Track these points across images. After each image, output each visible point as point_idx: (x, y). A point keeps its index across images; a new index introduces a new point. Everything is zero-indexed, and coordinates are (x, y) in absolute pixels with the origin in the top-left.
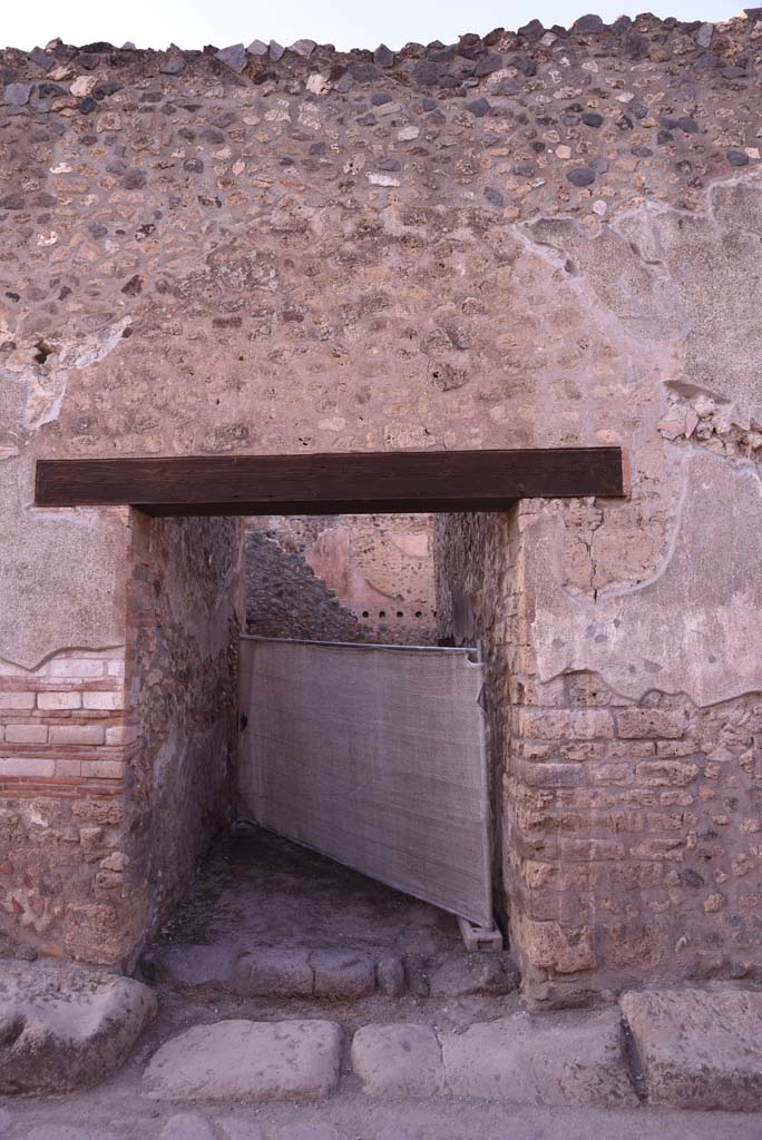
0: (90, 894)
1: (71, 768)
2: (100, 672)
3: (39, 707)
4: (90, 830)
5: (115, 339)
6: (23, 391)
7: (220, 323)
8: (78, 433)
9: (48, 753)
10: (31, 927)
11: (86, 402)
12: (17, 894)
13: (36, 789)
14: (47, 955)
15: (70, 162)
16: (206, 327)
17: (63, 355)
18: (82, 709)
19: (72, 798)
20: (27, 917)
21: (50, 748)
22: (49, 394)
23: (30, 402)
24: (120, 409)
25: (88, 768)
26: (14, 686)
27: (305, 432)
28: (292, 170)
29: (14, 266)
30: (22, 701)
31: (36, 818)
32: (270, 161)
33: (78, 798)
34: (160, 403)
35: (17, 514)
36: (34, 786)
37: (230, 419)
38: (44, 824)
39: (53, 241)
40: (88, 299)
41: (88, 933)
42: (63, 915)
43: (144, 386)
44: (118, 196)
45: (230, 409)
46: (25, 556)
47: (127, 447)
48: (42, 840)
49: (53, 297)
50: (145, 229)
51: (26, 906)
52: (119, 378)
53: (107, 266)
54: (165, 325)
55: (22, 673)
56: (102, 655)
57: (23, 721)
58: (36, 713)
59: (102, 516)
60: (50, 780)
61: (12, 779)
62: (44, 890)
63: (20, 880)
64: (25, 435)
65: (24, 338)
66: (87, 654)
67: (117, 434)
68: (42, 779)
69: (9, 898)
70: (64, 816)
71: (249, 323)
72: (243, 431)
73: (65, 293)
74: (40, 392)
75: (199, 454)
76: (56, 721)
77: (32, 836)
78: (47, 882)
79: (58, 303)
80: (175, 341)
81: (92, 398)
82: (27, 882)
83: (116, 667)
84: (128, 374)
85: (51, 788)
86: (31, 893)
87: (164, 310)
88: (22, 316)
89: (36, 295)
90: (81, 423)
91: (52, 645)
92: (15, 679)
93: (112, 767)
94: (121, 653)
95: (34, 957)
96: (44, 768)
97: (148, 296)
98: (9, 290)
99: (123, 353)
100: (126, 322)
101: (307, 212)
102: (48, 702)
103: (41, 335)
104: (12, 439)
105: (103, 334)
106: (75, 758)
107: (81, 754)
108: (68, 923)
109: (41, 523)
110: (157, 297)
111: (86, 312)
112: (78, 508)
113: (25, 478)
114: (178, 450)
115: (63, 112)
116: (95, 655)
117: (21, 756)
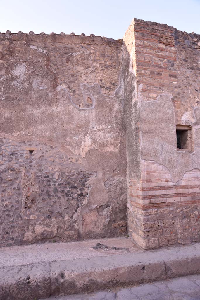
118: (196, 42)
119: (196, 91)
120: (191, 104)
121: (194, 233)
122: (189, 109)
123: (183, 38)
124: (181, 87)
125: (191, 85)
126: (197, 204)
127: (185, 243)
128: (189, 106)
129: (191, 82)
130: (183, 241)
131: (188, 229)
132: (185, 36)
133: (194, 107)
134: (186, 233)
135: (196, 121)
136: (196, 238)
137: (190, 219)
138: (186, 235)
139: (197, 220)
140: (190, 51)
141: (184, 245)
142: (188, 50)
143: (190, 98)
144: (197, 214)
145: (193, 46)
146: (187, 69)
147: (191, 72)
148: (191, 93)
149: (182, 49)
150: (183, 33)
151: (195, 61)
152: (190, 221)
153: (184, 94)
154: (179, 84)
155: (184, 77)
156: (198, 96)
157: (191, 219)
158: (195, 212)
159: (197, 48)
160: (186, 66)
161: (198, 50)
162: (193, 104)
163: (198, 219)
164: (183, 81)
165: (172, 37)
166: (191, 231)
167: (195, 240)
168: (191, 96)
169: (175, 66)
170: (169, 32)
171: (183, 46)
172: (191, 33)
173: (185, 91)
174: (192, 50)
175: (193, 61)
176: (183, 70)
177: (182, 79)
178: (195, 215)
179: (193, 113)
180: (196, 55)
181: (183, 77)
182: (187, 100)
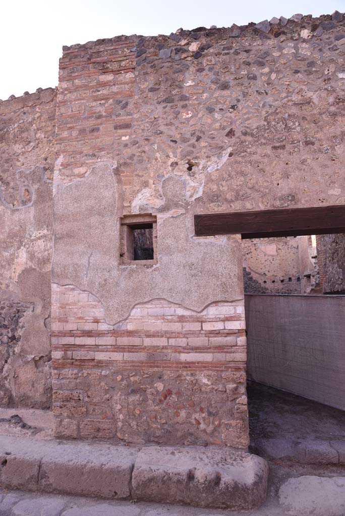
0: (232, 415)
1: (221, 357)
2: (233, 312)
3: (203, 329)
4: (231, 386)
5: (225, 158)
6: (184, 184)
7: (275, 148)
8: (212, 202)
9: (209, 350)
10: (205, 431)
11: (215, 188)
12: (197, 416)
13: (205, 367)
14: (212, 444)
15: (193, 80)
16: (268, 150)
17: (201, 167)
18: (225, 329)
19: (222, 371)
20: (202, 426)
21: (210, 348)
22: (196, 184)
23: (188, 188)
24: (232, 190)
25: (229, 357)
26: (191, 320)
27: (322, 196)
28: (299, 74)
29: (173, 128)
30: (196, 327)
31: (205, 381)
32: (288, 72)
33: (225, 371)
34: (250, 186)
35: (187, 240)
36: (204, 366)
37: (285, 192)
38: (209, 383)
39: (190, 115)
40: (210, 140)
41: (233, 434)
42: (219, 425)
43: (242, 179)
44: (218, 93)
45: (285, 187)
46: (193, 259)
47: (237, 207)
48: (208, 390)
49: (193, 141)
50: (233, 107)
51: (201, 421)
52: (229, 176)
53: (217, 125)
54: (248, 150)
55: (194, 314)
56: (233, 304)
57: (196, 336)
58: (202, 332)
59: (229, 239)
60: (211, 363)
61: (193, 363)
62: (210, 414)
63: (198, 409)
64: (187, 204)
65: (182, 160)
66: (226, 304)
67: (232, 201)
68: (207, 363)
69: (193, 417)
70: (218, 379)
71: (289, 147)
72: (293, 197)
73: (199, 139)
74: (192, 184)
75: (272, 209)
76: (212, 335)
77: (203, 389)
78: (211, 410)
79: (196, 143)
80: (254, 157)
81: (218, 185)
82: (202, 410)
83: (240, 310)
84: (233, 173)
85: (213, 367)
86: (204, 415)
87: (247, 143)
88: (179, 150)
89: (185, 140)
90: (214, 197)
91: (209, 300)
92: (191, 317)
93: (241, 356)
94: (243, 303)
95: (206, 445)
96: (208, 357)
97: (238, 137)
98: (172, 139)
99: (229, 164)
100: (229, 150)
101: (310, 94)
102: (208, 327)
103: (189, 158)
104: (181, 206)
105: (219, 156)
106: (222, 352)
107: (225, 350)
108: (222, 429)
109: (199, 244)
110: (243, 138)
111: (210, 146)
112: (217, 236)
113: (190, 223)
114: (262, 207)
116: (230, 304)
117: (196, 352)
118: (184, 47)
119: (172, 144)
120: (157, 171)
121: (154, 426)
122: (151, 181)
123: (155, 48)
124: (137, 143)
125: (161, 133)
126: (160, 369)
127: (130, 440)
128: (152, 175)
129: (162, 128)
130: (127, 435)
131: (140, 416)
132: (161, 41)
133: (163, 176)
134: (134, 423)
135: (163, 203)
136: (157, 435)
137: (147, 397)
138: (135, 427)
139: (161, 401)
140: (168, 67)
141: (128, 444)
142: (163, 67)
143: (156, 159)
144: (162, 389)
145: (177, 57)
146: (157, 105)
147: (164, 108)
148: (160, 149)
149: (149, 70)
150: (154, 38)
151: (177, 83)
152: (145, 400)
153: (143, 154)
154: (136, 137)
155: (147, 122)
156: (174, 153)
157: (149, 397)
158: (155, 385)
159: (185, 58)
160: (153, 100)
161: (187, 60)
162: (161, 171)
163: (163, 399)
164: (143, 130)
165: (132, 53)
166: (146, 421)
167: (156, 440)
168: (158, 155)
169: (130, 107)
170: (125, 47)
171: (152, 64)
172: (174, 33)
173: (147, 149)
174: (171, 66)
175: (171, 86)
176: (145, 109)
177: (142, 127)
178: (157, 392)
179: (160, 189)
180: (181, 71)
181: (144, 122)
182: (149, 166)
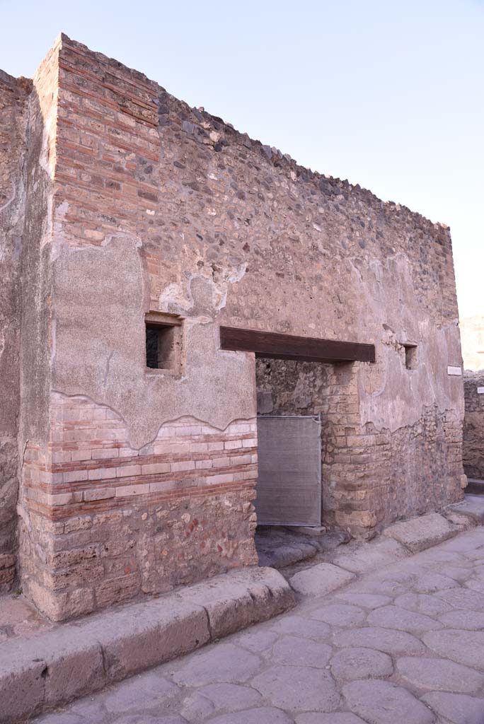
0: (247, 534)
1: (240, 476)
2: (248, 430)
3: (226, 448)
4: (247, 504)
5: (243, 272)
6: (210, 290)
7: (278, 275)
8: (234, 315)
9: (231, 470)
10: (226, 556)
11: (235, 301)
12: (219, 542)
13: (227, 489)
14: (232, 568)
15: (216, 175)
16: (274, 276)
17: (224, 275)
18: (242, 448)
19: (240, 491)
20: (224, 552)
21: (231, 468)
22: (221, 293)
23: (214, 295)
24: (248, 306)
25: (245, 475)
26: (216, 439)
27: (305, 328)
28: (291, 212)
29: (199, 221)
30: (218, 446)
31: (227, 503)
32: (285, 206)
33: (242, 490)
34: (261, 306)
35: (214, 352)
36: (226, 487)
37: (283, 318)
38: (231, 505)
39: (215, 214)
40: (230, 248)
41: (249, 552)
42: (237, 547)
43: (255, 297)
44: (236, 200)
45: (284, 314)
46: (218, 374)
47: (251, 325)
48: (229, 513)
49: (217, 243)
50: (248, 220)
51: (223, 547)
52: (246, 291)
53: (236, 234)
54: (260, 270)
55: (218, 432)
56: (249, 422)
57: (220, 456)
58: (225, 452)
59: (247, 356)
60: (232, 484)
61: (217, 486)
62: (230, 537)
63: (220, 535)
64: (214, 312)
65: (208, 261)
66: (243, 422)
67: (248, 319)
68: (229, 484)
69: (217, 545)
70: (238, 500)
71: (286, 276)
72: (288, 324)
73: (222, 243)
74: (217, 291)
75: (275, 332)
76: (232, 454)
77: (225, 512)
78: (230, 533)
79: (219, 247)
80: (264, 279)
81: (238, 299)
82: (223, 536)
83: (254, 428)
84: (249, 290)
85: (233, 487)
86: (225, 540)
87: (259, 263)
88: (205, 249)
89: (210, 240)
90: (234, 310)
91: (232, 417)
92: (216, 435)
93: (254, 474)
94: (255, 421)
95: (227, 571)
96: (228, 478)
97: (252, 254)
98: (198, 233)
99: (245, 280)
100: (246, 265)
101: (298, 233)
102: (230, 446)
103: (214, 261)
104: (209, 313)
105: (238, 267)
106: (241, 471)
107: (243, 469)
108: (241, 550)
109: (224, 357)
110: (256, 256)
111: (231, 255)
112: (237, 352)
113: (216, 335)
114: (269, 330)
115: (209, 147)
116: (246, 422)
117: (220, 474)
118: (206, 131)
119: (198, 239)
120: (184, 267)
121: (181, 565)
122: (179, 277)
123: (178, 114)
124: (163, 224)
125: (188, 222)
126: (188, 497)
127: (158, 590)
128: (180, 269)
129: (189, 217)
130: (154, 586)
131: (168, 558)
132: (185, 111)
133: (190, 274)
134: (162, 568)
135: (192, 306)
136: (184, 574)
137: (173, 534)
138: (163, 572)
139: (188, 534)
140: (192, 146)
141: (157, 595)
142: (188, 143)
143: (184, 252)
144: (189, 520)
145: (200, 139)
146: (182, 186)
147: (191, 193)
148: (187, 241)
149: (174, 138)
150: (180, 104)
151: (202, 171)
152: (171, 537)
153: (170, 241)
154: (162, 216)
155: (174, 203)
156: (200, 250)
157: (175, 533)
158: (182, 517)
159: (207, 144)
160: (179, 178)
162: (188, 268)
163: (190, 531)
164: (169, 210)
165: (154, 105)
166: (174, 562)
167: (183, 581)
168: (185, 247)
169: (155, 174)
170: (147, 92)
171: (177, 133)
172: (197, 108)
173: (174, 235)
174: (195, 146)
175: (196, 170)
176: (172, 185)
177: (169, 206)
178: (184, 524)
179: (189, 289)
180: (205, 158)
181: (170, 200)
182: (176, 257)
